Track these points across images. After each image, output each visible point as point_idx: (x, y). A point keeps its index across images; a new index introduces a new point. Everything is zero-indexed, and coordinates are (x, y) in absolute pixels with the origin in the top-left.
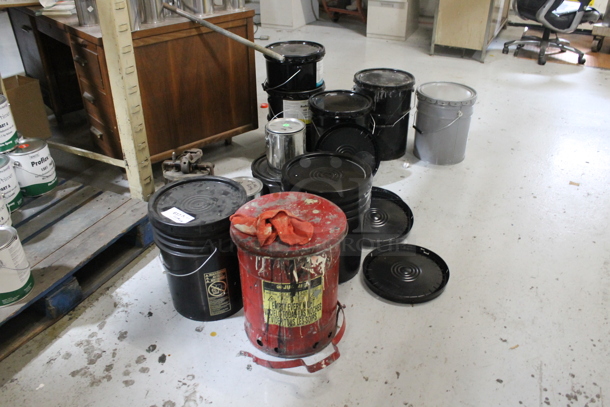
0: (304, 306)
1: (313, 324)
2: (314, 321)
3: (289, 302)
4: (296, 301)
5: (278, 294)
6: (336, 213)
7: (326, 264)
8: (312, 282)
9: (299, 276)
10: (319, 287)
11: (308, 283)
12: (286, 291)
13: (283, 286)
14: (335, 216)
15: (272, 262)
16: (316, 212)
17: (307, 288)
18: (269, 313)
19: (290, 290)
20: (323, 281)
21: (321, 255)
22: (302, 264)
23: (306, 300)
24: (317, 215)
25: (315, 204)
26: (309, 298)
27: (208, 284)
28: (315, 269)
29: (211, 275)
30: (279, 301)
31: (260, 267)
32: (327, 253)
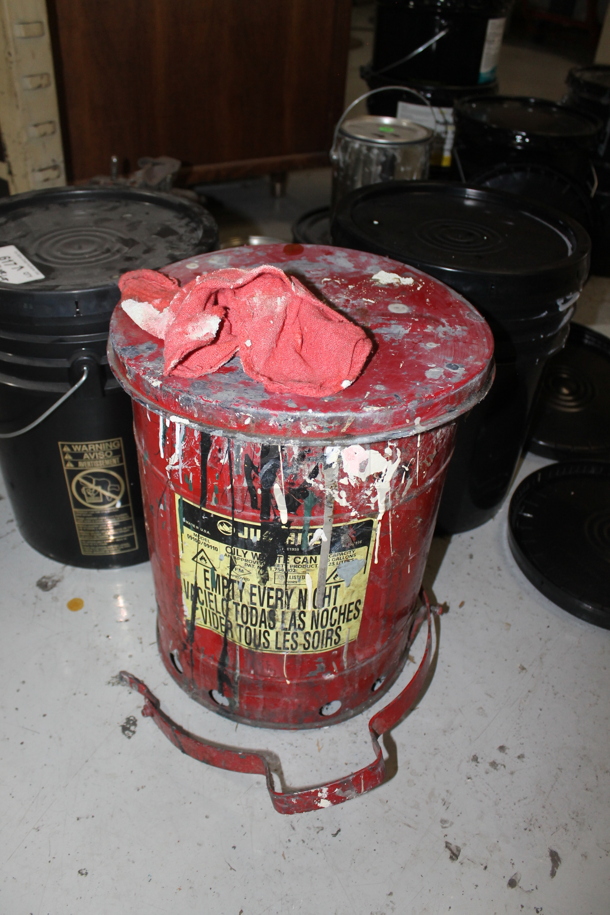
0: (303, 600)
1: (328, 657)
2: (330, 647)
3: (255, 579)
4: (276, 579)
5: (222, 547)
6: (463, 322)
7: (396, 482)
8: (336, 533)
9: (292, 507)
10: (361, 553)
11: (321, 535)
12: (247, 545)
13: (238, 527)
14: (460, 331)
15: (206, 440)
16: (398, 308)
17: (317, 550)
18: (195, 598)
19: (261, 546)
20: (376, 534)
21: (379, 446)
22: (307, 468)
23: (310, 582)
24: (401, 318)
25: (404, 288)
26: (323, 580)
27: (73, 474)
28: (353, 491)
29: (77, 448)
30: (223, 569)
31: (170, 451)
32: (403, 443)
